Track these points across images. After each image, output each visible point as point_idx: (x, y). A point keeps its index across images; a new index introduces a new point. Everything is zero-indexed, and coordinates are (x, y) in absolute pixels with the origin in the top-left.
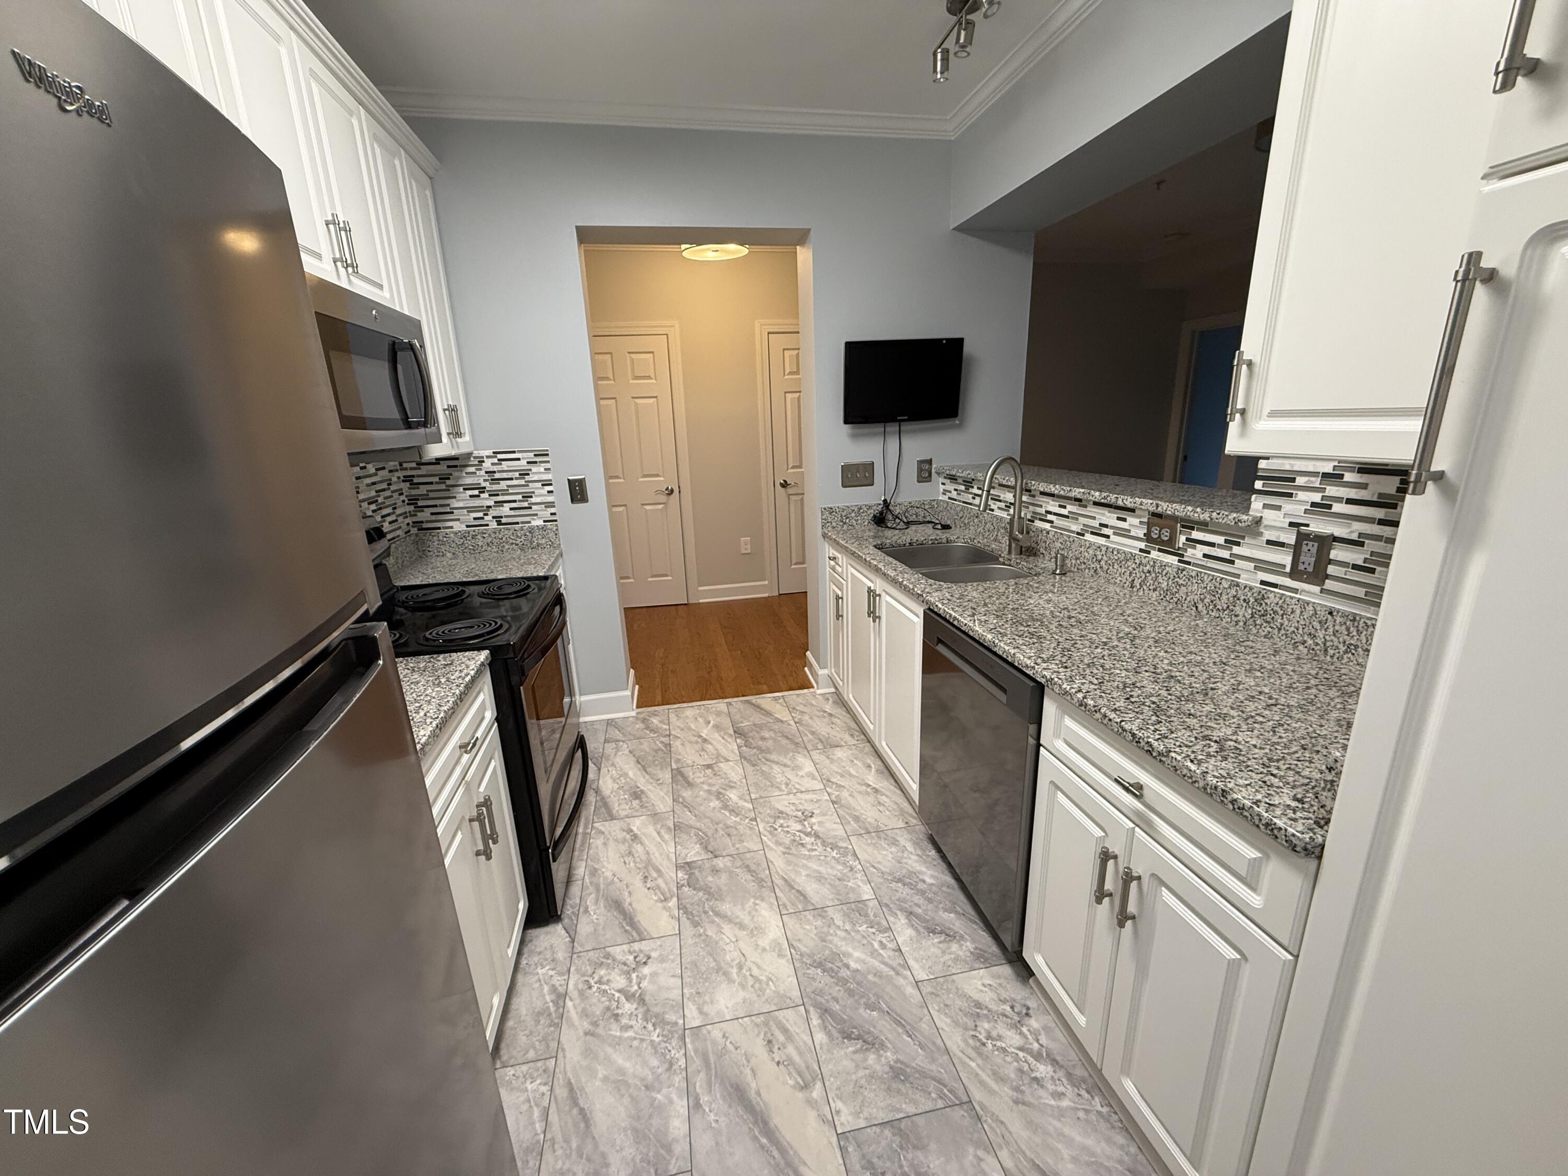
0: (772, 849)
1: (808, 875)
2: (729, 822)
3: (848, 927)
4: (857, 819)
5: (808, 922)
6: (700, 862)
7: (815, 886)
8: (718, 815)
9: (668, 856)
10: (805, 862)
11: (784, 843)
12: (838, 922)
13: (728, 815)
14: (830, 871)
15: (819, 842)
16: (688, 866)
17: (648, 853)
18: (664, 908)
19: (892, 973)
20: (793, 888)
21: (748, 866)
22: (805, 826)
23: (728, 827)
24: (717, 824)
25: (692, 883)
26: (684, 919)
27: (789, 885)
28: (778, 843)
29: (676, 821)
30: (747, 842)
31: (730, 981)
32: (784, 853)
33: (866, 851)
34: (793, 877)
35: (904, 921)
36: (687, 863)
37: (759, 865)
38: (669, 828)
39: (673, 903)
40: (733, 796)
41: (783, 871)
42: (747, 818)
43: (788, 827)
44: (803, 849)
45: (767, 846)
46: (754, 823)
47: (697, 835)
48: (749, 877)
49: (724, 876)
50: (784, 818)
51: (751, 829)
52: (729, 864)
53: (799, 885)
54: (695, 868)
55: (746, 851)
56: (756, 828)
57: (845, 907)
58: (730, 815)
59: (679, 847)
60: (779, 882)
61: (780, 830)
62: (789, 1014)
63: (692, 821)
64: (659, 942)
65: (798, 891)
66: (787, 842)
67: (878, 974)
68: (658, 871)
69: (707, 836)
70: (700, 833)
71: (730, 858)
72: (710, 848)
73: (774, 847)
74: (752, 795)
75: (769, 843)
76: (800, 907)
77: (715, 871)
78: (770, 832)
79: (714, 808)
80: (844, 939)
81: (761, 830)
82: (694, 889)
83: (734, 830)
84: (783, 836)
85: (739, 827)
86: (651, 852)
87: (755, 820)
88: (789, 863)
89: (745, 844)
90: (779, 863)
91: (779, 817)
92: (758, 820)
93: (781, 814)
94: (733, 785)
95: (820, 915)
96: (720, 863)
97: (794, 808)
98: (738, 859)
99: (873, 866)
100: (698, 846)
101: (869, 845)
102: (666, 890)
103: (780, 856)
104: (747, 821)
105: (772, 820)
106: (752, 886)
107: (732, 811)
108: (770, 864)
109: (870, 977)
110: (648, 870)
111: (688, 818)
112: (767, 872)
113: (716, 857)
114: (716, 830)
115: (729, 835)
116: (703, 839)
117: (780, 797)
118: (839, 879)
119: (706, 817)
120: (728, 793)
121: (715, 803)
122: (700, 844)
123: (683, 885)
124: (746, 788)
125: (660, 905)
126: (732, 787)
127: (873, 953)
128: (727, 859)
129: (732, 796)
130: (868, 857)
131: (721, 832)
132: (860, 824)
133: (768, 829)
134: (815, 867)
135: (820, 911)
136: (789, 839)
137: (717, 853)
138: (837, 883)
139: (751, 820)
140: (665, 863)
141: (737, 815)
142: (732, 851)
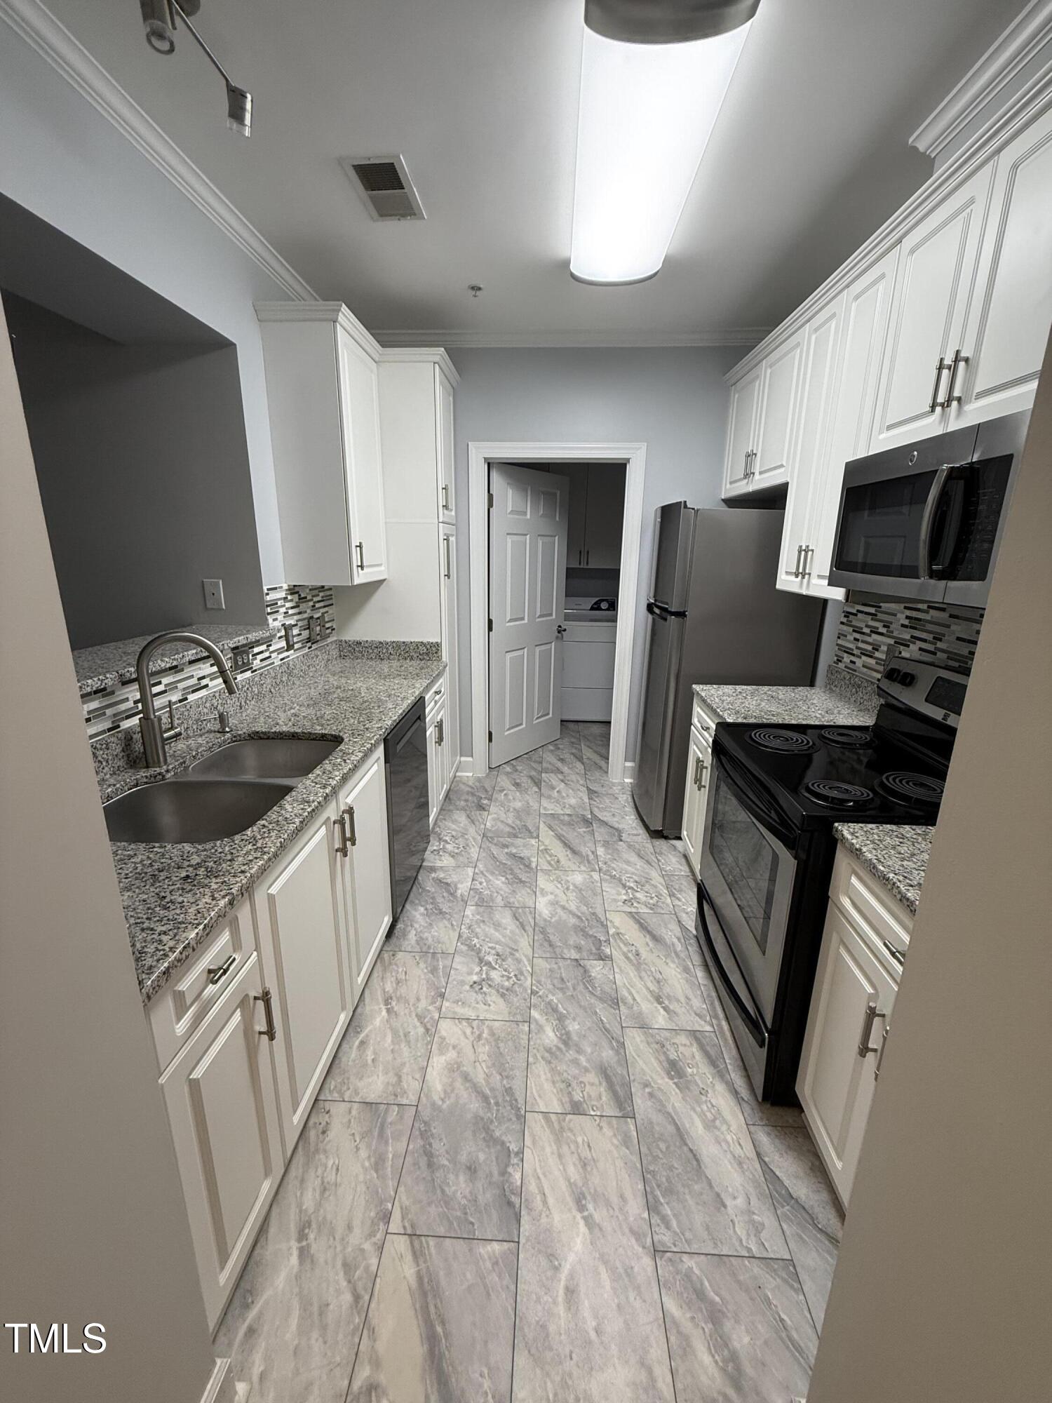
0: (526, 956)
1: (505, 929)
2: (560, 995)
3: (496, 894)
4: (434, 970)
5: (518, 902)
6: (591, 958)
7: (504, 921)
8: (570, 1010)
9: (621, 970)
10: (503, 940)
11: (513, 959)
12: (499, 898)
13: (560, 1006)
14: (487, 929)
15: (482, 954)
16: (602, 957)
17: (640, 977)
18: (618, 928)
19: (485, 873)
20: (520, 923)
21: (551, 945)
22: (487, 973)
23: (561, 989)
24: (572, 996)
25: (598, 943)
26: (603, 919)
27: (523, 926)
28: (519, 961)
29: (617, 1011)
30: (546, 968)
31: (574, 885)
32: (517, 950)
33: (449, 938)
34: (517, 930)
35: (459, 892)
36: (603, 960)
37: (541, 945)
38: (625, 1004)
39: (612, 931)
40: (550, 1036)
41: (523, 936)
42: (540, 996)
43: (503, 976)
44: (499, 951)
45: (528, 960)
46: (534, 988)
47: (594, 988)
48: (552, 937)
49: (571, 942)
50: (502, 987)
51: (539, 982)
52: (565, 951)
53: (515, 924)
54: (595, 954)
55: (549, 960)
56: (534, 982)
57: (491, 904)
58: (557, 1006)
59: (611, 977)
60: (530, 930)
61: (512, 975)
62: (545, 868)
63: (600, 1008)
64: (619, 909)
65: (517, 920)
66: (510, 959)
67: (492, 873)
68: (627, 958)
69: (584, 983)
70: (590, 989)
71: (565, 956)
72: (581, 970)
73: (524, 960)
74: (527, 1029)
75: (526, 963)
76: (520, 910)
77: (578, 948)
78: (522, 973)
79: (574, 1019)
80: (501, 889)
81: (529, 979)
82: (595, 937)
83: (556, 984)
84: (512, 967)
85: (551, 987)
86: (638, 978)
87: (533, 993)
88: (516, 942)
89: (548, 967)
90: (524, 943)
91: (507, 990)
92: (529, 991)
93: (504, 993)
94: (547, 1055)
95: (510, 903)
96: (574, 954)
97: (488, 998)
98: (558, 953)
99: (452, 925)
100: (593, 975)
101: (443, 943)
102: (618, 941)
103: (522, 948)
104: (540, 993)
105: (516, 988)
106: (550, 930)
107: (555, 1010)
108: (532, 944)
109: (497, 873)
110: (637, 962)
111: (604, 1013)
112: (536, 938)
113: (576, 960)
114: (574, 989)
115: (562, 980)
116: (587, 981)
117: (495, 1018)
118: (484, 921)
119: (585, 1009)
120: (556, 1041)
121: (573, 1027)
122: (590, 976)
123: (605, 941)
124: (531, 1043)
125: (622, 931)
126: (549, 1050)
127: (488, 881)
128: (568, 956)
129: (551, 1034)
130: (451, 932)
131: (569, 984)
132: (436, 963)
133: (522, 978)
134: (497, 934)
135: (508, 905)
136: (507, 962)
137: (575, 963)
138: (486, 920)
139: (537, 992)
140: (623, 965)
141: (549, 1003)
142: (561, 963)
